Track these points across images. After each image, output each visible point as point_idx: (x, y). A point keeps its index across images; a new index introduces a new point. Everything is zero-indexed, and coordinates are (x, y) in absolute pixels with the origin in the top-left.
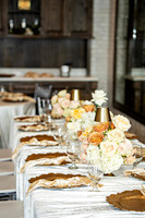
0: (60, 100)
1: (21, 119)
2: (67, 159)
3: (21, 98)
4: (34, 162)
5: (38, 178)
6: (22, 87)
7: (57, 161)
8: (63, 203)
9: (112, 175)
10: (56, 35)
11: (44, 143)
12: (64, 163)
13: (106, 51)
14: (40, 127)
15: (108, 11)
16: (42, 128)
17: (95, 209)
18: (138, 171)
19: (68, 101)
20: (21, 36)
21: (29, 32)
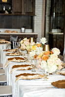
0: (24, 42)
1: (7, 50)
2: (31, 67)
3: (4, 42)
4: (16, 69)
5: (19, 75)
6: (4, 37)
7: (26, 68)
8: (32, 86)
9: (51, 74)
10: (19, 14)
11: (19, 61)
12: (29, 69)
13: (41, 22)
14: (16, 54)
15: (42, 4)
16: (17, 54)
17: (47, 88)
18: (63, 72)
19: (28, 43)
20: (3, 14)
21: (7, 12)
